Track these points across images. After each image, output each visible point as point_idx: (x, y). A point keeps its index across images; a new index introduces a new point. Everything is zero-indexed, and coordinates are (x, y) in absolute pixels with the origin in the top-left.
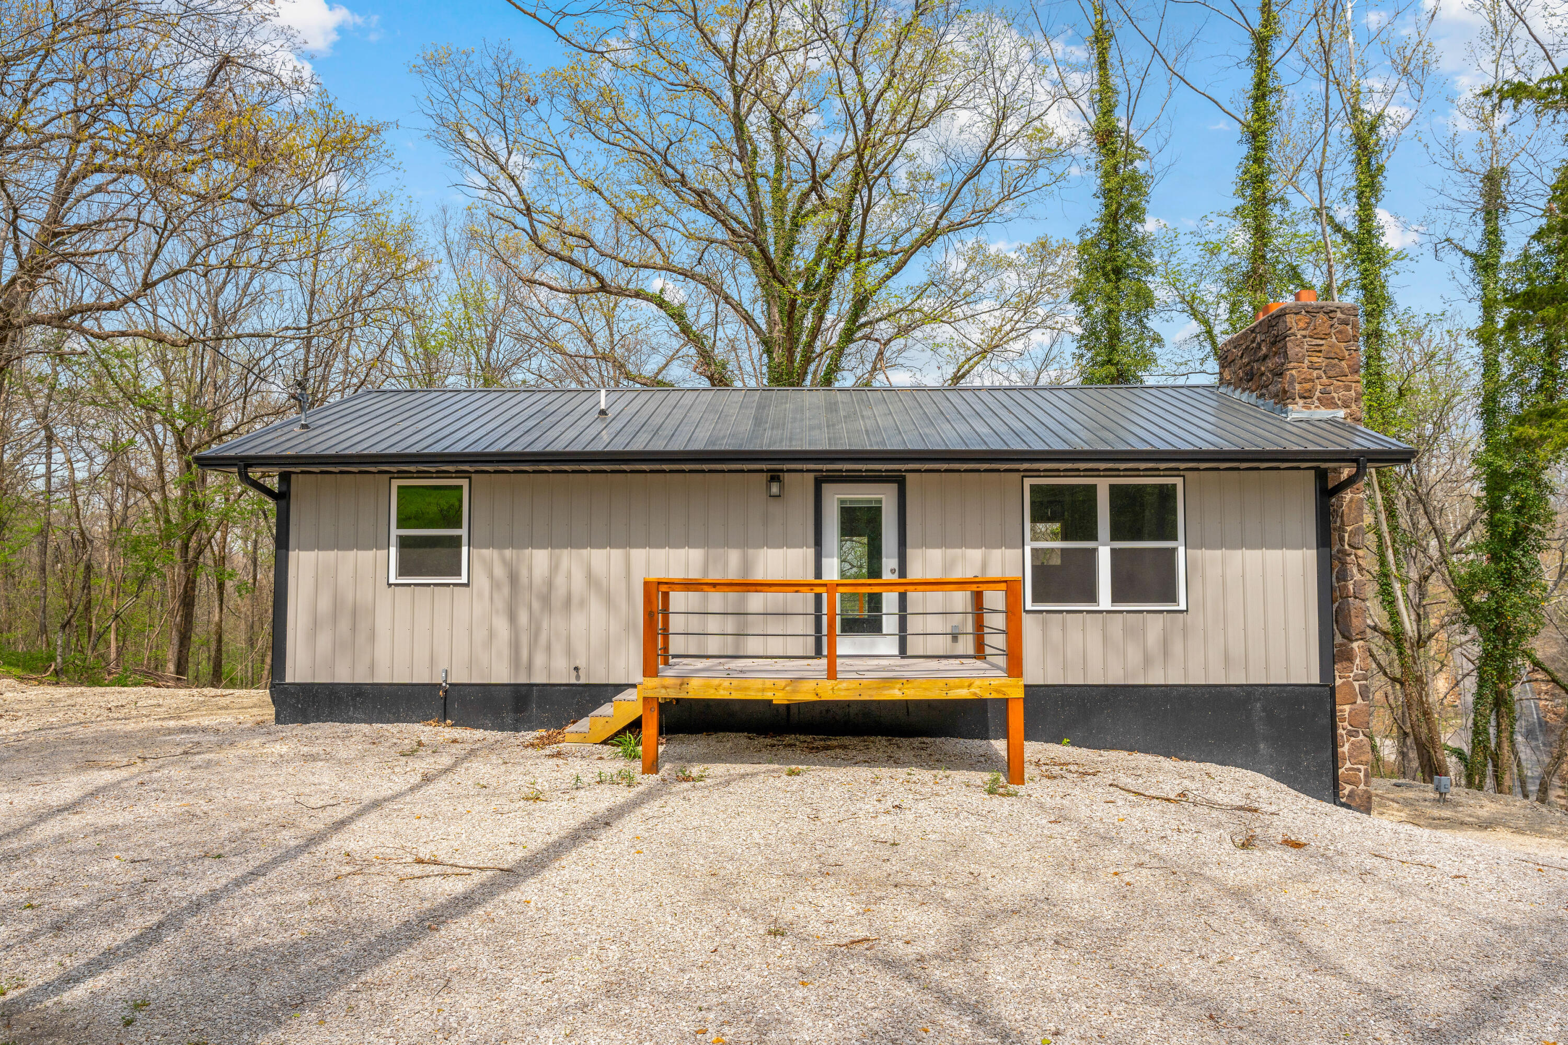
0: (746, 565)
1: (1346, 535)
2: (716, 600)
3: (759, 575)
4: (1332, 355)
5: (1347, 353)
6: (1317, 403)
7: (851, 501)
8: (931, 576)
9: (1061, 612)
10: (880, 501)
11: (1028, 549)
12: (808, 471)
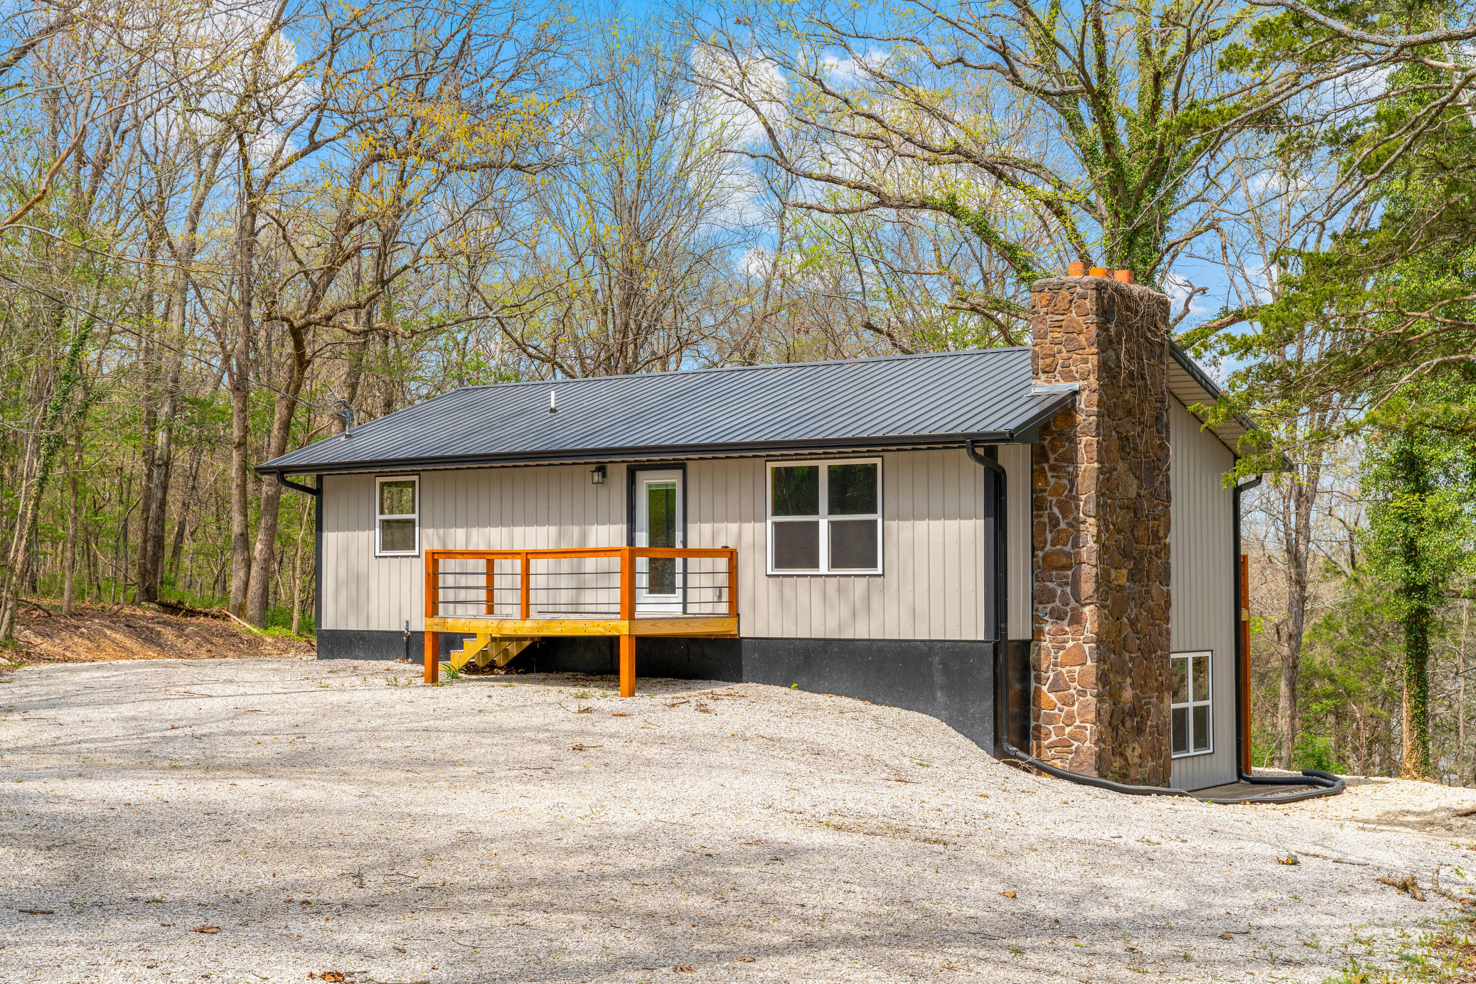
0: (584, 537)
1: (1082, 504)
2: (566, 564)
3: (591, 545)
4: (1071, 330)
5: (1084, 326)
6: (1058, 377)
7: (657, 485)
8: (706, 545)
9: (792, 576)
10: (674, 485)
11: (769, 522)
12: (623, 462)
